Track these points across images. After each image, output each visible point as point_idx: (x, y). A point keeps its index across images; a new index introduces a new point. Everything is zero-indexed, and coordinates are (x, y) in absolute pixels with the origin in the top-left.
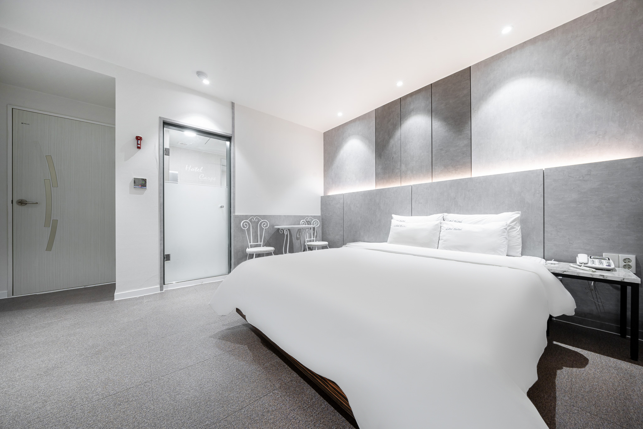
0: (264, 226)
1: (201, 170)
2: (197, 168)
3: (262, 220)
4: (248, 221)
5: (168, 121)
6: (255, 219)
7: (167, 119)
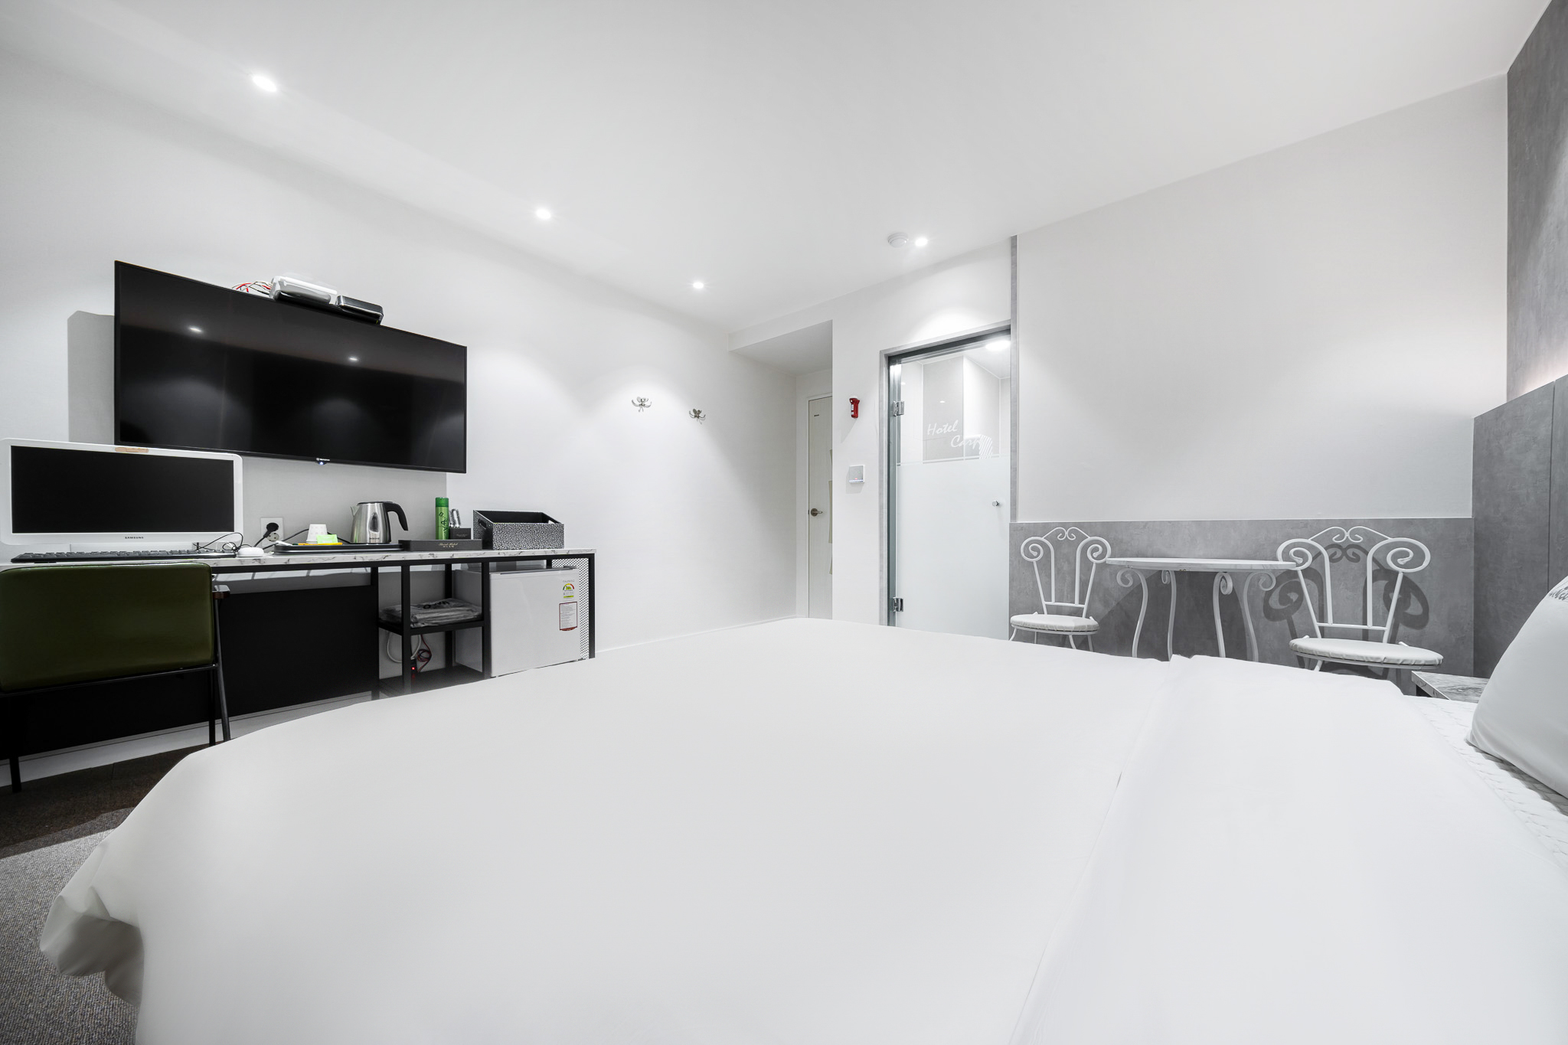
0: (1095, 555)
1: (954, 427)
2: (947, 425)
3: (1090, 538)
4: (1042, 539)
5: (892, 352)
6: (1066, 533)
7: (890, 349)
